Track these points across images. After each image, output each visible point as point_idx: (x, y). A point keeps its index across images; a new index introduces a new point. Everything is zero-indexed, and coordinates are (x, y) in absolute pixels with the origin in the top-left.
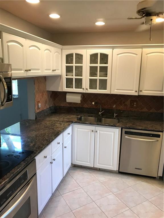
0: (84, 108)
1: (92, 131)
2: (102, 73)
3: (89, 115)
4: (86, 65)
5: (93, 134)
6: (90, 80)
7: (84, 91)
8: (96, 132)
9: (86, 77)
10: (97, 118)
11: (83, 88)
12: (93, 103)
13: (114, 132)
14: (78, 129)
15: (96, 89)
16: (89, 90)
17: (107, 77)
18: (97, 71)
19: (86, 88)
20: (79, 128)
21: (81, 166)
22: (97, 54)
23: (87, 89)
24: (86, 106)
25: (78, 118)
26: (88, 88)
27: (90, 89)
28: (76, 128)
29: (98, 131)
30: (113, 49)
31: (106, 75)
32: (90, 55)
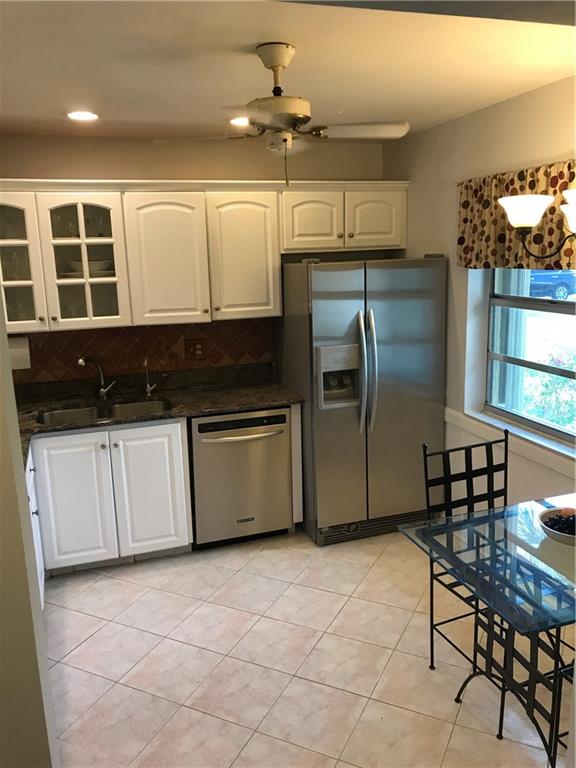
1: (103, 446)
2: (98, 265)
3: (64, 402)
4: (40, 242)
5: (105, 455)
6: (61, 288)
7: (46, 328)
8: (116, 445)
9: (45, 281)
10: (95, 409)
11: (38, 315)
12: (81, 361)
13: (169, 436)
14: (53, 452)
15: (86, 316)
16: (61, 320)
17: (114, 275)
18: (81, 261)
19: (48, 314)
20: (54, 448)
22: (73, 208)
23: (54, 319)
25: (33, 417)
26: (59, 315)
27: (62, 318)
28: (45, 451)
29: (121, 444)
30: (123, 193)
31: (110, 270)
32: (51, 211)
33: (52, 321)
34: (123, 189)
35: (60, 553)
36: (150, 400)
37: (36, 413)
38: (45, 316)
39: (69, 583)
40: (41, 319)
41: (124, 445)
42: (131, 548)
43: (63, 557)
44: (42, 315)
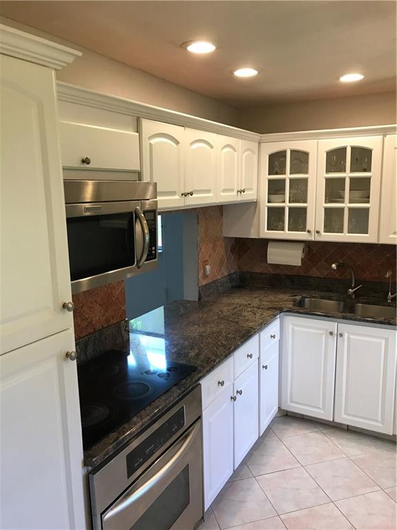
0: (312, 277)
1: (331, 333)
2: (357, 194)
3: (323, 294)
4: (317, 176)
5: (332, 340)
6: (326, 210)
7: (312, 238)
8: (341, 335)
9: (316, 204)
10: (342, 303)
11: (308, 228)
12: (334, 266)
13: (387, 340)
14: (295, 328)
15: (342, 232)
16: (323, 233)
17: (368, 202)
18: (344, 190)
19: (316, 229)
20: (297, 326)
21: (303, 415)
22: (344, 150)
23: (318, 232)
24: (315, 272)
25: (294, 301)
26: (322, 229)
27: (325, 232)
28: (291, 326)
29: (346, 335)
30: (384, 136)
31: (367, 199)
32: (327, 153)
33: (317, 234)
34: (385, 132)
35: (291, 401)
36: (389, 306)
37: (298, 298)
38: (313, 230)
39: (294, 424)
40: (309, 232)
41: (349, 338)
42: (343, 418)
43: (292, 405)
44: (310, 229)
